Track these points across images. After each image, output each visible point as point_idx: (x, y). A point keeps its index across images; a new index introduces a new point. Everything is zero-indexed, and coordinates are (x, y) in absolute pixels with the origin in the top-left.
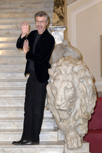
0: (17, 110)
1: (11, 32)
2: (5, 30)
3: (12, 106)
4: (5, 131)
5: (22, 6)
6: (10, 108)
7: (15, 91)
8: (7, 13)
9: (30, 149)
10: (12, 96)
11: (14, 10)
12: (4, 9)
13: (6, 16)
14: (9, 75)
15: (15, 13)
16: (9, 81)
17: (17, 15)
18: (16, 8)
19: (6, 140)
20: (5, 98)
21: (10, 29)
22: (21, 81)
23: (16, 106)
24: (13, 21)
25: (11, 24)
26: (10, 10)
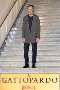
0: (50, 51)
1: (46, 14)
2: (43, 13)
3: (47, 49)
4: (44, 61)
5: (51, 2)
6: (46, 50)
7: (48, 43)
8: (44, 6)
9: (56, 70)
10: (47, 45)
11: (47, 4)
12: (42, 4)
13: (43, 7)
14: (45, 35)
15: (48, 5)
16: (45, 38)
17: (48, 6)
18: (48, 3)
19: (44, 66)
20: (44, 46)
21: (45, 13)
22: (51, 38)
23: (49, 49)
24: (47, 9)
25: (46, 11)
26: (45, 4)
